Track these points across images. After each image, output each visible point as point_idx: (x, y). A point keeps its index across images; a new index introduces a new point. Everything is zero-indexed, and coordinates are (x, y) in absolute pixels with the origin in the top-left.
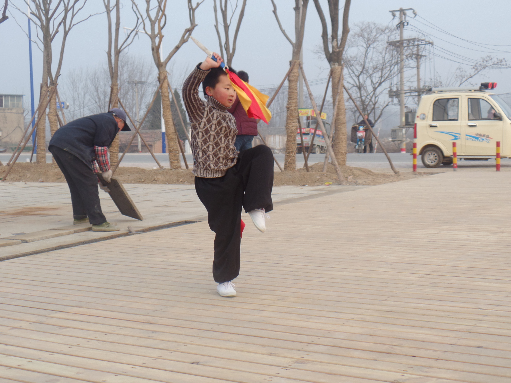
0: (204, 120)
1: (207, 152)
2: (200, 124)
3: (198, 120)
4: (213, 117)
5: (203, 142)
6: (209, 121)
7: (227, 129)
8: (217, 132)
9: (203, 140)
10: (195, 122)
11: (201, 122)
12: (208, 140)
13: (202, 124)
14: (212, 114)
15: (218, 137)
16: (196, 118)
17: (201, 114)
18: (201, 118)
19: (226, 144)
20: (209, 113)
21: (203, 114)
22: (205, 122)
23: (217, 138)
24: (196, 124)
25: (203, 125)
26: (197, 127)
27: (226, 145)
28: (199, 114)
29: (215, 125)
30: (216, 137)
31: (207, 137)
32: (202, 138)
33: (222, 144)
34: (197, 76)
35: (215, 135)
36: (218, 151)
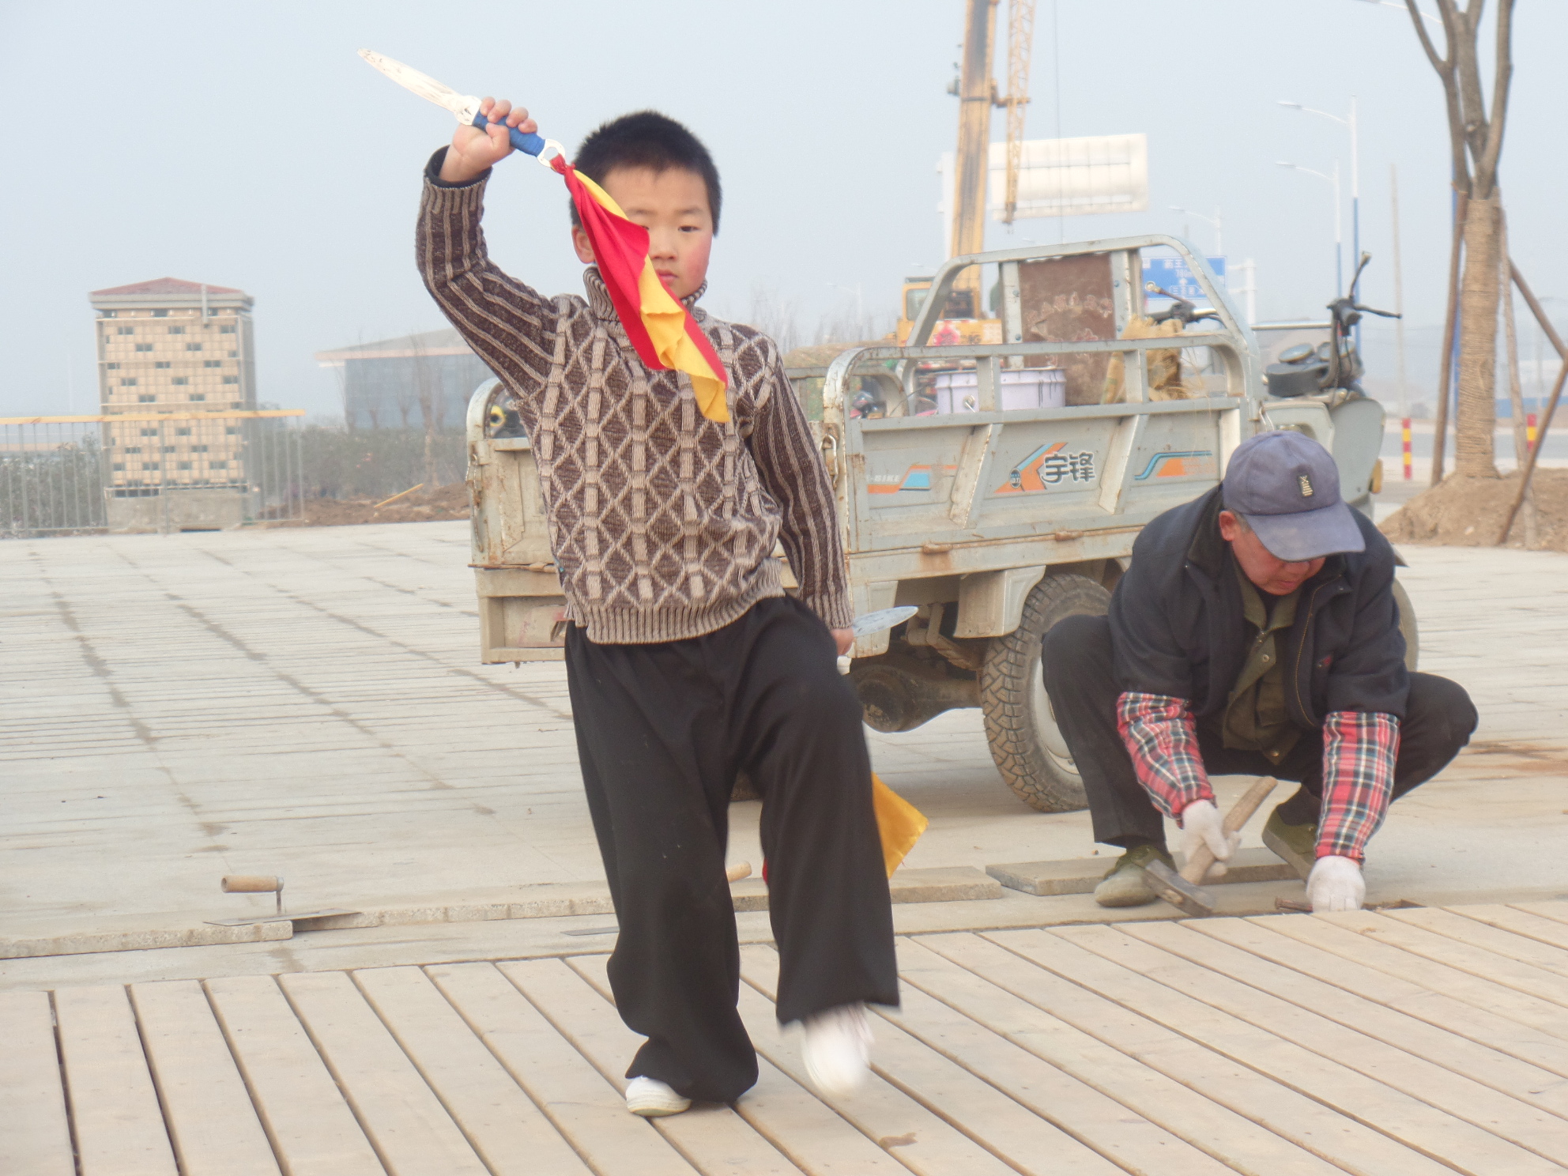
0: (557, 375)
1: (575, 517)
2: (540, 400)
3: (531, 382)
4: (589, 360)
5: (560, 476)
6: (576, 379)
7: (658, 406)
8: (610, 422)
9: (559, 468)
10: (522, 393)
11: (546, 387)
12: (579, 462)
13: (552, 395)
14: (584, 345)
15: (615, 448)
16: (525, 373)
17: (537, 350)
18: (544, 368)
19: (657, 477)
20: (572, 342)
21: (548, 347)
22: (560, 386)
23: (610, 450)
24: (527, 404)
25: (555, 401)
26: (532, 413)
27: (652, 482)
28: (531, 351)
29: (602, 392)
30: (606, 445)
31: (573, 451)
32: (554, 459)
33: (633, 477)
34: (442, 212)
35: (603, 437)
36: (621, 511)
